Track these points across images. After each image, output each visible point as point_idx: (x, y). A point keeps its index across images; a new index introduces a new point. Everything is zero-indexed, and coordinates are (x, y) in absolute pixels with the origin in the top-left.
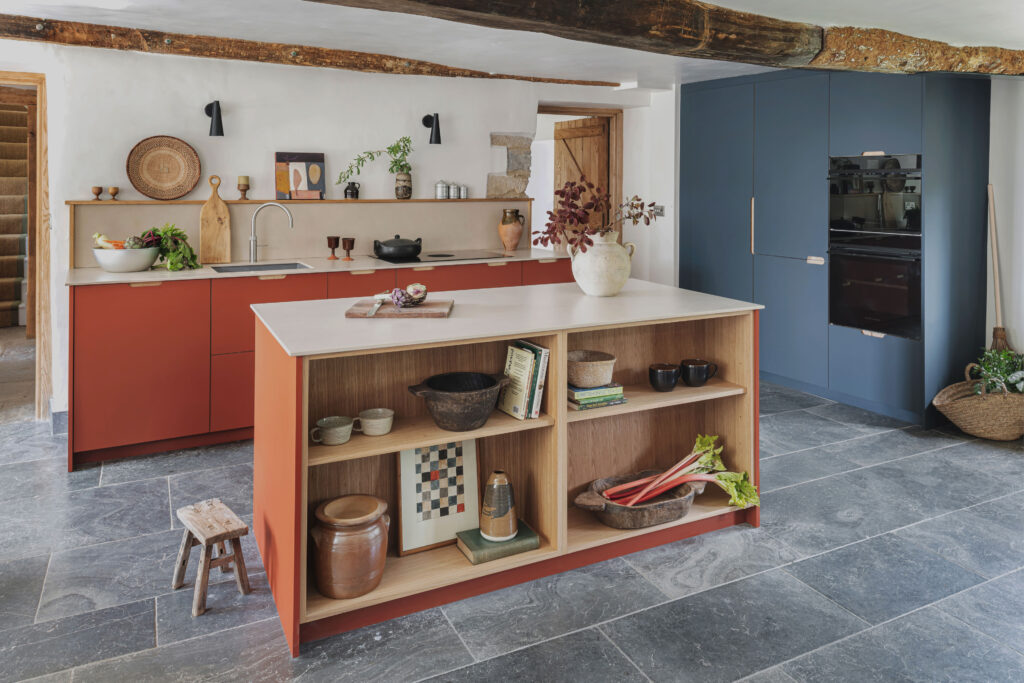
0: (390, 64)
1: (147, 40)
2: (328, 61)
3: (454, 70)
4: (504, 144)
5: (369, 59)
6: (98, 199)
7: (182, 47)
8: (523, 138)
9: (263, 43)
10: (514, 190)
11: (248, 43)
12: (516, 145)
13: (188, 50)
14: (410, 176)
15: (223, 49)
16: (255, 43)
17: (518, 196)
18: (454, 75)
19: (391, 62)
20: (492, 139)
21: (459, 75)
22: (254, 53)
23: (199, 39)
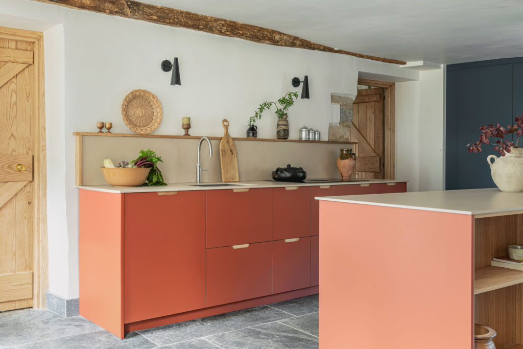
0: (277, 37)
1: (130, 8)
2: (241, 32)
3: (315, 45)
4: (338, 102)
5: (265, 33)
6: (101, 132)
7: (152, 15)
8: (348, 98)
9: (202, 16)
10: (343, 136)
11: (194, 14)
12: (345, 103)
13: (155, 18)
14: (287, 121)
15: (178, 19)
16: (197, 15)
17: (345, 141)
18: (314, 49)
19: (278, 36)
20: (332, 98)
21: (317, 49)
22: (196, 23)
23: (162, 10)
